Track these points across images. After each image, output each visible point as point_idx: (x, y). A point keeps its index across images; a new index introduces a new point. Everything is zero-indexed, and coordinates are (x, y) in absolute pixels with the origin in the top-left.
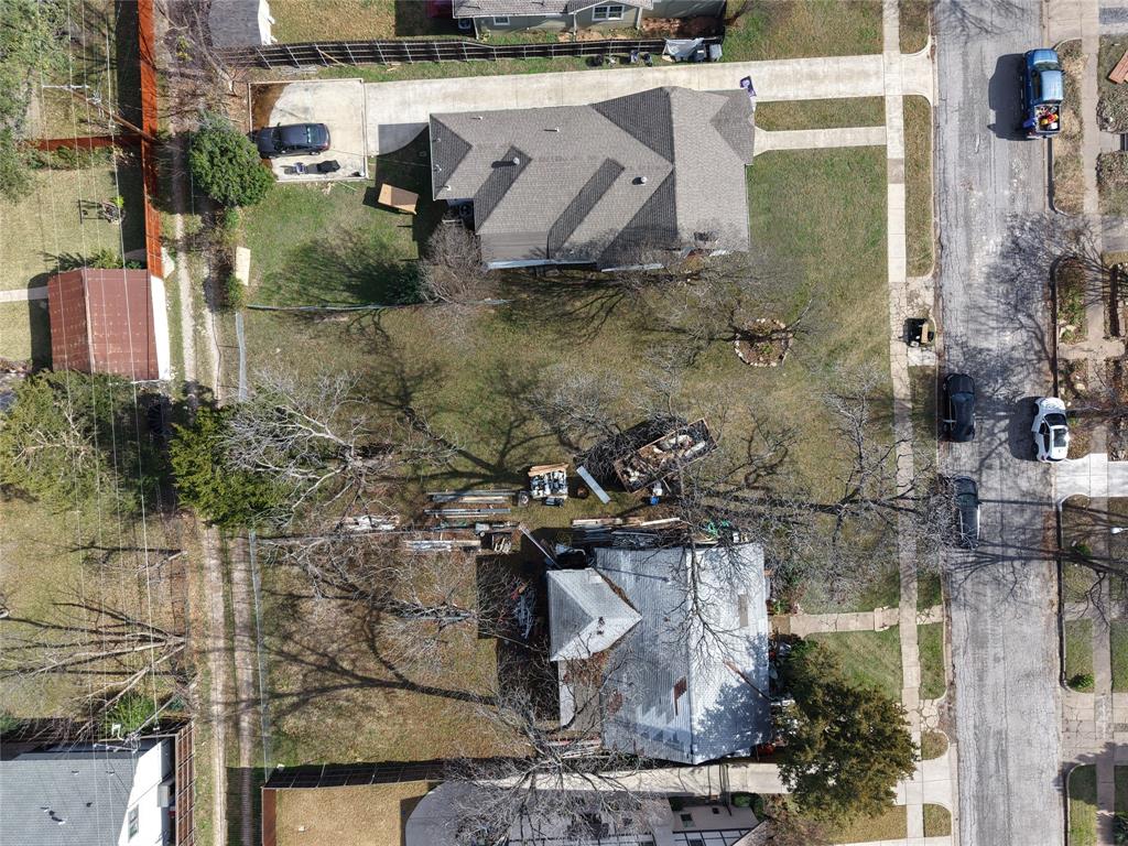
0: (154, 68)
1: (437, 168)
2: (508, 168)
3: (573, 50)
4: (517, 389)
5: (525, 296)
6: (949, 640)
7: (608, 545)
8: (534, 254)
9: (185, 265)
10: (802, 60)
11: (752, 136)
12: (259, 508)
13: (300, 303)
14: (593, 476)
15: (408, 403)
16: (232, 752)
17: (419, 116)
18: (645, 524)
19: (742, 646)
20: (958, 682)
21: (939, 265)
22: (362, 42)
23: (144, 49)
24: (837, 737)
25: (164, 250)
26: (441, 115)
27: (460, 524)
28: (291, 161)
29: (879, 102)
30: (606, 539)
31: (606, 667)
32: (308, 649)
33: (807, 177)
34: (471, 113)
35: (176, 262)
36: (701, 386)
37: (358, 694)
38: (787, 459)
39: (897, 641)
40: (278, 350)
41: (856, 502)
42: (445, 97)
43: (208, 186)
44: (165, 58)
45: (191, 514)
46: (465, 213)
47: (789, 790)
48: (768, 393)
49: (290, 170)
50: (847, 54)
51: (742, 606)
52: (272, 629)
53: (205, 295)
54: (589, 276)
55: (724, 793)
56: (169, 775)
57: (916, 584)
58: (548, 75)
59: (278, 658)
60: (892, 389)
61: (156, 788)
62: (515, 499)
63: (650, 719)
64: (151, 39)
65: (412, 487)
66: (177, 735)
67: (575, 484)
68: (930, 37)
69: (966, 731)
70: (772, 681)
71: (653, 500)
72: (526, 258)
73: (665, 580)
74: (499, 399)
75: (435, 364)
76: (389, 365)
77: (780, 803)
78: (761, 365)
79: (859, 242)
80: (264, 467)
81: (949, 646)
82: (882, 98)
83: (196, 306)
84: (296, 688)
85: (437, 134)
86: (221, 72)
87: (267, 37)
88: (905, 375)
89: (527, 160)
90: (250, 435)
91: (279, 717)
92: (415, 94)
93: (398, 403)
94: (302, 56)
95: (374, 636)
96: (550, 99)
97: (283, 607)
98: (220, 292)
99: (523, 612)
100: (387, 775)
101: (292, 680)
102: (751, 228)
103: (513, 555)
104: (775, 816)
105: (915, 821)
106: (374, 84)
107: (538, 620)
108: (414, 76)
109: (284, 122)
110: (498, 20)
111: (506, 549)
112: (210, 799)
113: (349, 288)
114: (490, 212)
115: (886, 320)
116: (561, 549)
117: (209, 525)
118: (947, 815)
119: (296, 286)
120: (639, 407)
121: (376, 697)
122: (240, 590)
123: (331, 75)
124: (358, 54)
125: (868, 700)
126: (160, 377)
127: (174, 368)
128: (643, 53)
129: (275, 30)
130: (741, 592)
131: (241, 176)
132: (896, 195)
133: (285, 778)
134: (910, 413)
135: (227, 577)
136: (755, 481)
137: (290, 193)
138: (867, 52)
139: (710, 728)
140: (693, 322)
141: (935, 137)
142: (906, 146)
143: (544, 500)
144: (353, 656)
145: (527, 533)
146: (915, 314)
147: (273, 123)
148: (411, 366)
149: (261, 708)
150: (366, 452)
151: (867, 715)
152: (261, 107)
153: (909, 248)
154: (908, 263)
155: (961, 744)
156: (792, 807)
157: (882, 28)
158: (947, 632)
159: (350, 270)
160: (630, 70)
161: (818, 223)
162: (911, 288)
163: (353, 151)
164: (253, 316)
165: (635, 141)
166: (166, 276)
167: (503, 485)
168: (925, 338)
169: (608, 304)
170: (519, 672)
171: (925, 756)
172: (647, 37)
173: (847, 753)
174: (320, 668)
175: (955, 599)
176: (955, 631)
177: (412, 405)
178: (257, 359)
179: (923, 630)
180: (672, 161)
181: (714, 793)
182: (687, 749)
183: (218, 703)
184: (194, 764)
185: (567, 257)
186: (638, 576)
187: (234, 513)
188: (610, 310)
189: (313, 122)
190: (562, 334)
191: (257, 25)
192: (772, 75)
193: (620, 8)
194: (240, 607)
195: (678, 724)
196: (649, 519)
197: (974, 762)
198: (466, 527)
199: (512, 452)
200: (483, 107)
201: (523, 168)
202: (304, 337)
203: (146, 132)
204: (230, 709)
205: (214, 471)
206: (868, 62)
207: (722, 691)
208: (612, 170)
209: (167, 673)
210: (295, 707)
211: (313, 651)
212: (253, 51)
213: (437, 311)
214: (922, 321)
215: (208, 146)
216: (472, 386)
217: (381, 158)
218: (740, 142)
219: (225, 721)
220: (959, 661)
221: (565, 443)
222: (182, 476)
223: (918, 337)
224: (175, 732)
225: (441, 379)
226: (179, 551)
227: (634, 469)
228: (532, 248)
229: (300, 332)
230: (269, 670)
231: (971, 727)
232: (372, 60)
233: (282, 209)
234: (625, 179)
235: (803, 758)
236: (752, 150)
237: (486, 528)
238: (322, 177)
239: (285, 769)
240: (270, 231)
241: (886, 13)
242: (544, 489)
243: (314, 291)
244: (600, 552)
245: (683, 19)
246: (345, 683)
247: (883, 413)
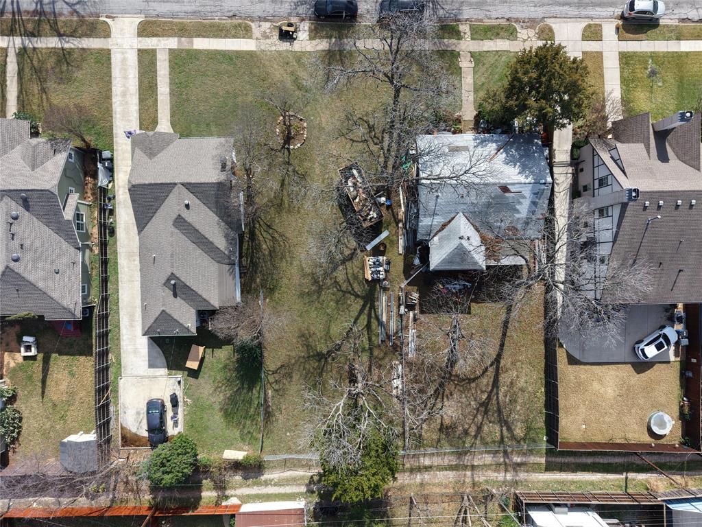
0: (109, 507)
1: (176, 332)
2: (177, 288)
3: (103, 245)
4: (317, 286)
5: (258, 280)
6: (481, 20)
7: (415, 232)
8: (232, 273)
9: (233, 491)
10: (114, 100)
11: (160, 134)
12: (385, 448)
13: (259, 420)
14: (372, 240)
15: (323, 354)
16: (535, 468)
17: (143, 343)
18: (403, 209)
19: (480, 150)
20: (507, 16)
21: (246, 18)
22: (96, 377)
23: (97, 514)
24: (538, 92)
25: (224, 504)
26: (143, 329)
27: (399, 324)
28: (170, 423)
29: (142, 53)
30: (412, 233)
31: (490, 236)
32: (473, 420)
33: (187, 100)
34: (142, 310)
35: (232, 496)
36: (318, 171)
37: (503, 390)
38: (365, 118)
39: (480, 53)
40: (288, 434)
41: (392, 75)
42: (132, 326)
43: (184, 475)
44: (103, 501)
45: (389, 490)
46: (205, 315)
47: (570, 124)
48: (323, 128)
49: (176, 424)
50: (110, 72)
51: (456, 150)
52: (460, 442)
53: (253, 478)
54: (247, 239)
55: (571, 165)
56: (548, 507)
57: (446, 40)
58: (119, 261)
59: (479, 438)
60: (323, 51)
61: (556, 515)
62: (385, 289)
63: (524, 209)
64: (91, 509)
65: (376, 353)
66: (524, 502)
67: (377, 251)
68: (101, 19)
69: (538, 12)
70: (503, 133)
71: (388, 203)
72: (234, 278)
73: (437, 197)
74: (322, 297)
75: (299, 337)
76: (300, 366)
77: (578, 130)
78: (305, 133)
79: (230, 68)
80: (360, 444)
81: (484, 20)
82: (139, 50)
83: (259, 484)
84: (497, 428)
85: (156, 332)
86: (113, 466)
87: (92, 437)
88: (314, 42)
89: (173, 276)
90: (340, 452)
91: (515, 439)
92: (130, 345)
93: (323, 360)
94: (104, 415)
95: (467, 379)
96: (134, 260)
97: (447, 435)
98: (251, 469)
99: (455, 286)
100: (553, 373)
101: (492, 430)
102: (219, 136)
103: (419, 291)
104: (586, 133)
105: (592, 46)
106: (122, 371)
107: (460, 277)
108: (118, 345)
109: (145, 427)
110: (83, 291)
111: (416, 296)
112: (563, 482)
113: (250, 389)
114: (205, 300)
115: (279, 53)
116: (417, 262)
117: (395, 479)
118: (589, 26)
119: (248, 422)
120: (329, 210)
121: (504, 378)
122: (436, 461)
123: (116, 397)
124: (103, 380)
125: (517, 72)
126: (303, 507)
127: (298, 499)
128: (107, 201)
129: (87, 432)
130: (447, 150)
131: (178, 454)
132: (201, 44)
133: (552, 436)
134: (338, 40)
135: (428, 468)
136: (378, 139)
137: (190, 425)
138: (109, 59)
139: (530, 172)
140: (278, 173)
141: (165, 18)
142: (170, 36)
143: (386, 271)
144: (479, 392)
145: (406, 282)
146: (276, 35)
147: (146, 434)
148: (300, 352)
149: (509, 450)
150: (353, 380)
151: (525, 73)
152: (136, 442)
153: (234, 37)
154: (244, 38)
155: (546, 15)
156: (580, 122)
157: (94, 49)
158: (476, 22)
159: (239, 389)
160: (117, 210)
161: (217, 94)
162: (259, 36)
163: (164, 384)
164: (266, 449)
165: (162, 207)
166: (239, 503)
167: (376, 296)
168: (291, 29)
169: (265, 227)
170: (492, 289)
171: (552, 38)
172: (96, 198)
173: (549, 87)
174: (486, 412)
175: (455, 16)
176: (475, 17)
177: (325, 351)
178: (293, 447)
179: (475, 37)
180: (175, 184)
181: (570, 171)
182: (543, 187)
183: (505, 476)
184: (542, 491)
185: (234, 253)
186: (435, 214)
187: (388, 464)
188: (269, 226)
189: (145, 409)
190: (283, 257)
191: (84, 442)
192: (122, 120)
193: (78, 214)
194: (446, 461)
195: (527, 192)
196: (400, 206)
197: (557, 8)
198: (402, 320)
199: (356, 290)
200: (138, 302)
201: (177, 278)
202: (281, 418)
203: (149, 513)
204: (509, 469)
205: (362, 475)
206: (116, 59)
207: (507, 164)
208: (180, 222)
209: (486, 507)
210: (509, 429)
211: (475, 416)
212: (100, 446)
213: (267, 335)
214: (281, 30)
215: (159, 474)
216: (313, 314)
217: (170, 367)
218: (165, 141)
219: (516, 472)
220: (494, 15)
221: (351, 257)
222: (364, 495)
223: (291, 33)
224: (522, 503)
225: (309, 333)
226: (411, 498)
227: (368, 214)
228: (228, 274)
229: (277, 420)
230: (486, 444)
231: (536, 8)
232: (107, 371)
233: (200, 429)
234: (186, 214)
235: (551, 114)
236: (170, 134)
237: (402, 308)
238: (181, 404)
239: (547, 435)
240: (213, 438)
241: (85, 46)
242: (379, 271)
243: (252, 411)
244: (419, 237)
245: (86, 175)
246: (495, 398)
247: (338, 56)
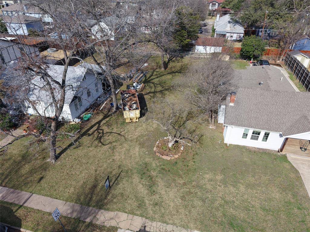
38: (100, 144)
48: (140, 144)
88: (113, 223)
115: (163, 220)
134: (82, 219)
247: (94, 199)
